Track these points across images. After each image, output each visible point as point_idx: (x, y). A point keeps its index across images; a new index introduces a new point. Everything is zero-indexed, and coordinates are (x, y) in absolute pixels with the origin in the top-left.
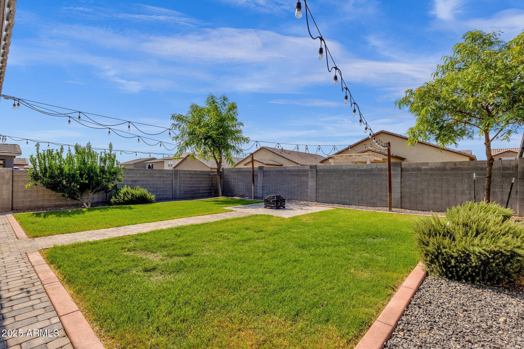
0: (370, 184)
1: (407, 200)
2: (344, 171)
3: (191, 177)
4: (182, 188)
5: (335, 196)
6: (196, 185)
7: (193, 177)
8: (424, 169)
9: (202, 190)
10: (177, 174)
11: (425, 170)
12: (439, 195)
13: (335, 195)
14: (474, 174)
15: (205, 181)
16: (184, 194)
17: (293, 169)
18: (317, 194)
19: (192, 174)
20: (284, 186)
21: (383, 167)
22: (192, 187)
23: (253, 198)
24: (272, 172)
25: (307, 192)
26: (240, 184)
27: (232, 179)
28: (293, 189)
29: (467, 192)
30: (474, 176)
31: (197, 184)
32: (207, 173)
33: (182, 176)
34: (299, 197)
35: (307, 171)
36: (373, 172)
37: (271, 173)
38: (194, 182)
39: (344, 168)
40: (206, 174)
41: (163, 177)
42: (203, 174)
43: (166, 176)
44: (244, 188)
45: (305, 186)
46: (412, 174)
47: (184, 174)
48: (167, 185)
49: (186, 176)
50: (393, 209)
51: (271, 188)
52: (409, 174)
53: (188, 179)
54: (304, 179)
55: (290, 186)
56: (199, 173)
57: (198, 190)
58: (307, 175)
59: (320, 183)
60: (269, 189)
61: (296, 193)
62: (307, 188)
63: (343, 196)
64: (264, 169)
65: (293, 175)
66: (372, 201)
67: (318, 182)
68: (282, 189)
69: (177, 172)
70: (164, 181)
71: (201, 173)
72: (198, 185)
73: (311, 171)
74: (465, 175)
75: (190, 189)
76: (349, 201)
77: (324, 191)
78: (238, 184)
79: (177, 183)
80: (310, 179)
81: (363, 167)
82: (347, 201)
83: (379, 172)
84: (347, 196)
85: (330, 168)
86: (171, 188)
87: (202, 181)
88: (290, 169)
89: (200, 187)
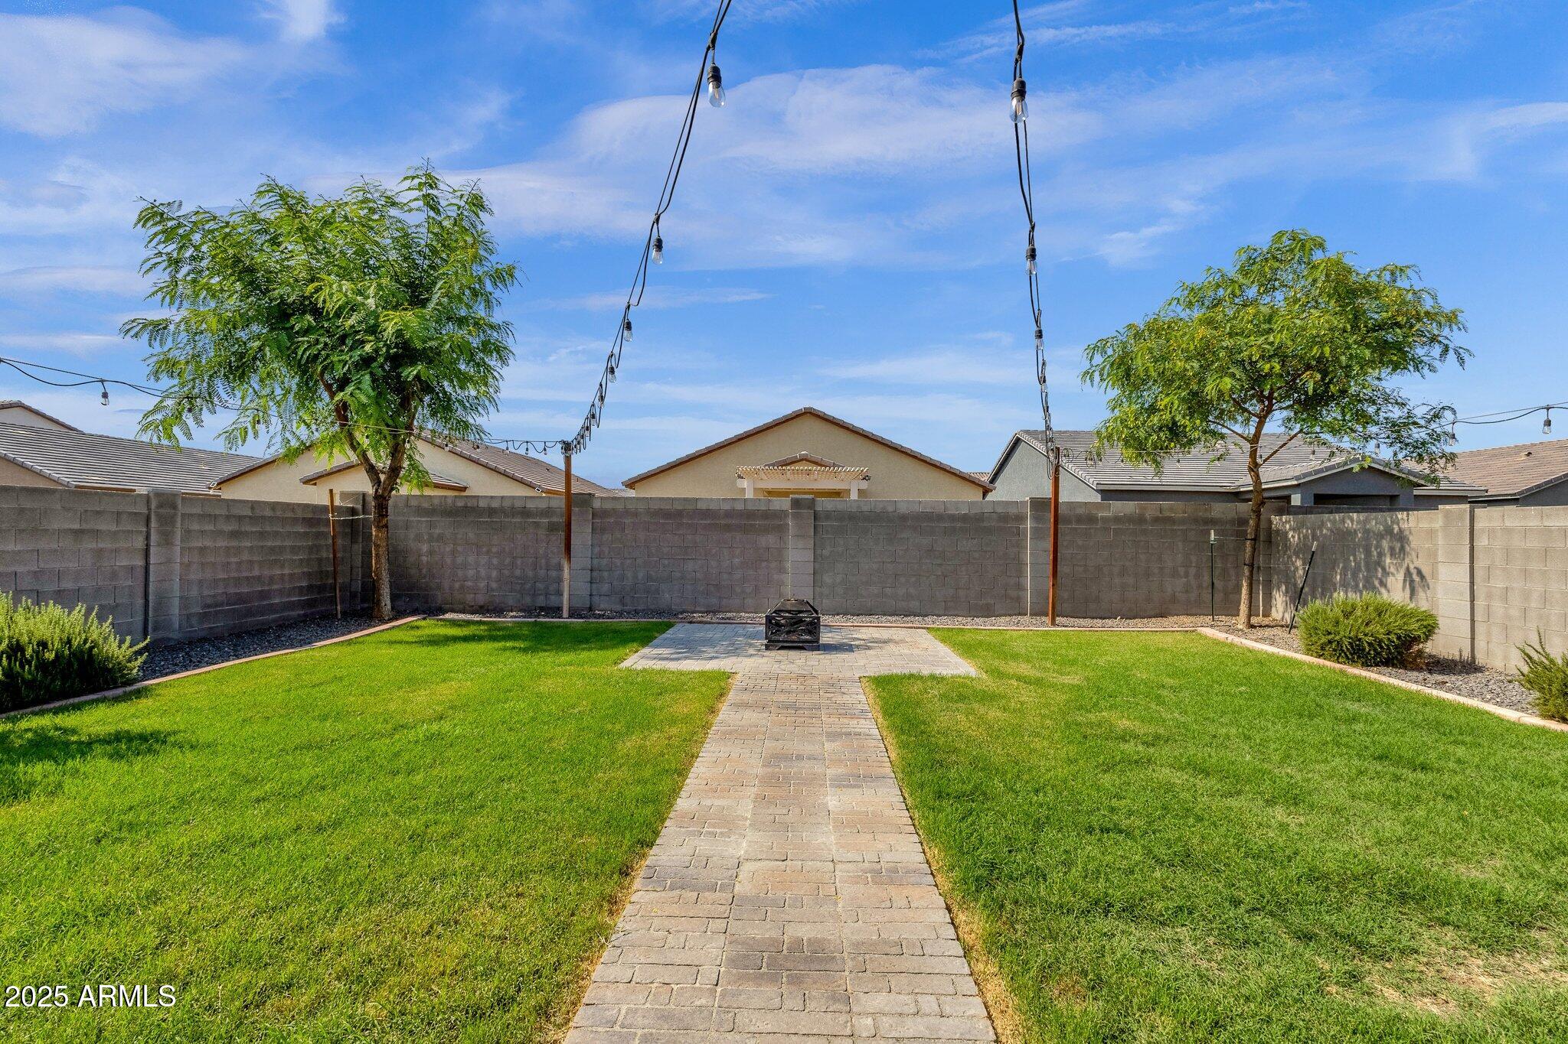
0: (976, 555)
1: (1066, 595)
2: (904, 518)
3: (235, 535)
4: (194, 592)
5: (876, 591)
6: (256, 572)
7: (246, 534)
8: (1102, 518)
9: (281, 592)
10: (173, 517)
11: (1105, 520)
12: (1131, 580)
13: (875, 589)
14: (1212, 532)
15: (294, 550)
16: (204, 617)
17: (726, 507)
18: (818, 589)
19: (240, 518)
20: (690, 566)
21: (1010, 510)
22: (238, 581)
23: (565, 614)
24: (636, 514)
25: (781, 584)
26: (471, 559)
27: (418, 538)
28: (725, 576)
29: (1182, 570)
30: (1212, 537)
31: (261, 564)
32: (300, 514)
33: (195, 527)
34: (749, 601)
35: (781, 515)
36: (985, 524)
37: (628, 521)
38: (245, 557)
39: (903, 509)
40: (295, 520)
41: (96, 534)
42: (284, 521)
43: (114, 528)
44: (489, 577)
45: (773, 565)
46: (1076, 529)
47: (203, 517)
48: (114, 575)
49: (210, 527)
50: (1058, 620)
51: (629, 574)
52: (1071, 529)
53: (221, 543)
54: (770, 540)
55: (713, 563)
56: (268, 513)
57: (263, 595)
58: (781, 529)
59: (826, 552)
60: (622, 578)
61: (738, 590)
62: (782, 570)
63: (901, 591)
64: (597, 504)
65: (728, 528)
66: (984, 602)
67: (819, 552)
68: (678, 575)
69: (174, 507)
70: (99, 553)
71: (279, 513)
72: (267, 572)
73: (796, 516)
74: (1179, 533)
75: (232, 590)
76: (918, 604)
77: (839, 579)
78: (460, 560)
79: (169, 561)
80: (791, 541)
81: (957, 509)
82: (914, 605)
83: (1001, 524)
84: (912, 590)
85: (859, 507)
86: (140, 591)
87: (282, 549)
88: (712, 507)
89: (271, 579)
